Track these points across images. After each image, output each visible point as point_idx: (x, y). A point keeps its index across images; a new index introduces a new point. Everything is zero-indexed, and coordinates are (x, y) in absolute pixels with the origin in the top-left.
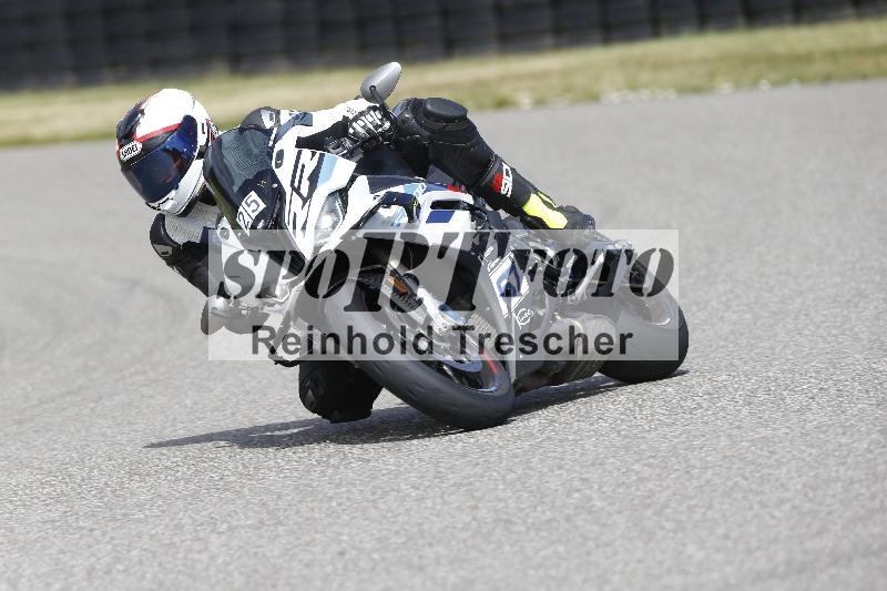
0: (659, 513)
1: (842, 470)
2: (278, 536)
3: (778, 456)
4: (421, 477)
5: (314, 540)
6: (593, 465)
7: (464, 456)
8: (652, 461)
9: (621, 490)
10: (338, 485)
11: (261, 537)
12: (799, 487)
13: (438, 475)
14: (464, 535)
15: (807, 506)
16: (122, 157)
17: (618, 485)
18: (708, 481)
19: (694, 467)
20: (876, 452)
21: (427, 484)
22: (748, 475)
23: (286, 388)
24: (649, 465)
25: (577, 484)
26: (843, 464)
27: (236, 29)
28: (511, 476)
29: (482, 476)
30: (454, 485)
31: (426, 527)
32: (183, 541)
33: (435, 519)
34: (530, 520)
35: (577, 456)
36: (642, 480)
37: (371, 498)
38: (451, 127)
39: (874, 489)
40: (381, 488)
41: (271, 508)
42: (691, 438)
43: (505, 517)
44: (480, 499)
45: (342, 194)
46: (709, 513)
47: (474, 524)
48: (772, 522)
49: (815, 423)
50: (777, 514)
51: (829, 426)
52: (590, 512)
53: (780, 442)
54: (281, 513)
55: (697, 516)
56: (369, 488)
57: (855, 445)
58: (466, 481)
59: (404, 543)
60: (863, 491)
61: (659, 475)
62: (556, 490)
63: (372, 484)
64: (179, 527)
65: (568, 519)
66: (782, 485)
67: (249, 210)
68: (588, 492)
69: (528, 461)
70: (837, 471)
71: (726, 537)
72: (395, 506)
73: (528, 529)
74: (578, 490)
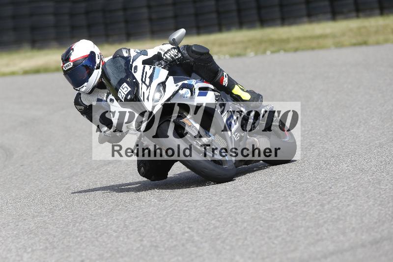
0: (223, 242)
1: (304, 222)
2: (54, 254)
3: (276, 216)
4: (118, 227)
5: (70, 255)
6: (194, 221)
7: (137, 217)
8: (220, 219)
9: (207, 232)
10: (81, 231)
11: (46, 254)
12: (285, 230)
13: (126, 226)
14: (136, 253)
15: (288, 239)
16: (64, 68)
17: (205, 230)
18: (245, 228)
19: (238, 222)
20: (319, 214)
21: (120, 230)
22: (262, 225)
23: (57, 188)
24: (219, 221)
25: (187, 229)
26: (305, 220)
27: (33, 29)
28: (157, 226)
29: (145, 226)
30: (132, 230)
31: (120, 249)
32: (12, 256)
33: (123, 245)
34: (166, 246)
35: (187, 217)
36: (215, 228)
37: (96, 236)
38: (202, 57)
39: (318, 230)
40: (100, 232)
41: (51, 241)
42: (237, 209)
43: (155, 244)
44: (144, 237)
45: (163, 84)
46: (246, 242)
47: (141, 248)
48: (274, 246)
49: (292, 202)
50: (276, 242)
51: (298, 203)
52: (193, 242)
53: (277, 210)
54: (55, 244)
55: (240, 244)
56: (94, 232)
57: (309, 211)
58: (138, 229)
59: (110, 257)
60: (313, 231)
61: (223, 225)
62: (178, 232)
63: (96, 230)
64: (10, 250)
65: (183, 245)
66: (278, 229)
67: (124, 91)
68: (192, 233)
69: (165, 220)
70: (301, 223)
71: (253, 252)
72: (106, 240)
73: (165, 250)
74: (187, 232)
